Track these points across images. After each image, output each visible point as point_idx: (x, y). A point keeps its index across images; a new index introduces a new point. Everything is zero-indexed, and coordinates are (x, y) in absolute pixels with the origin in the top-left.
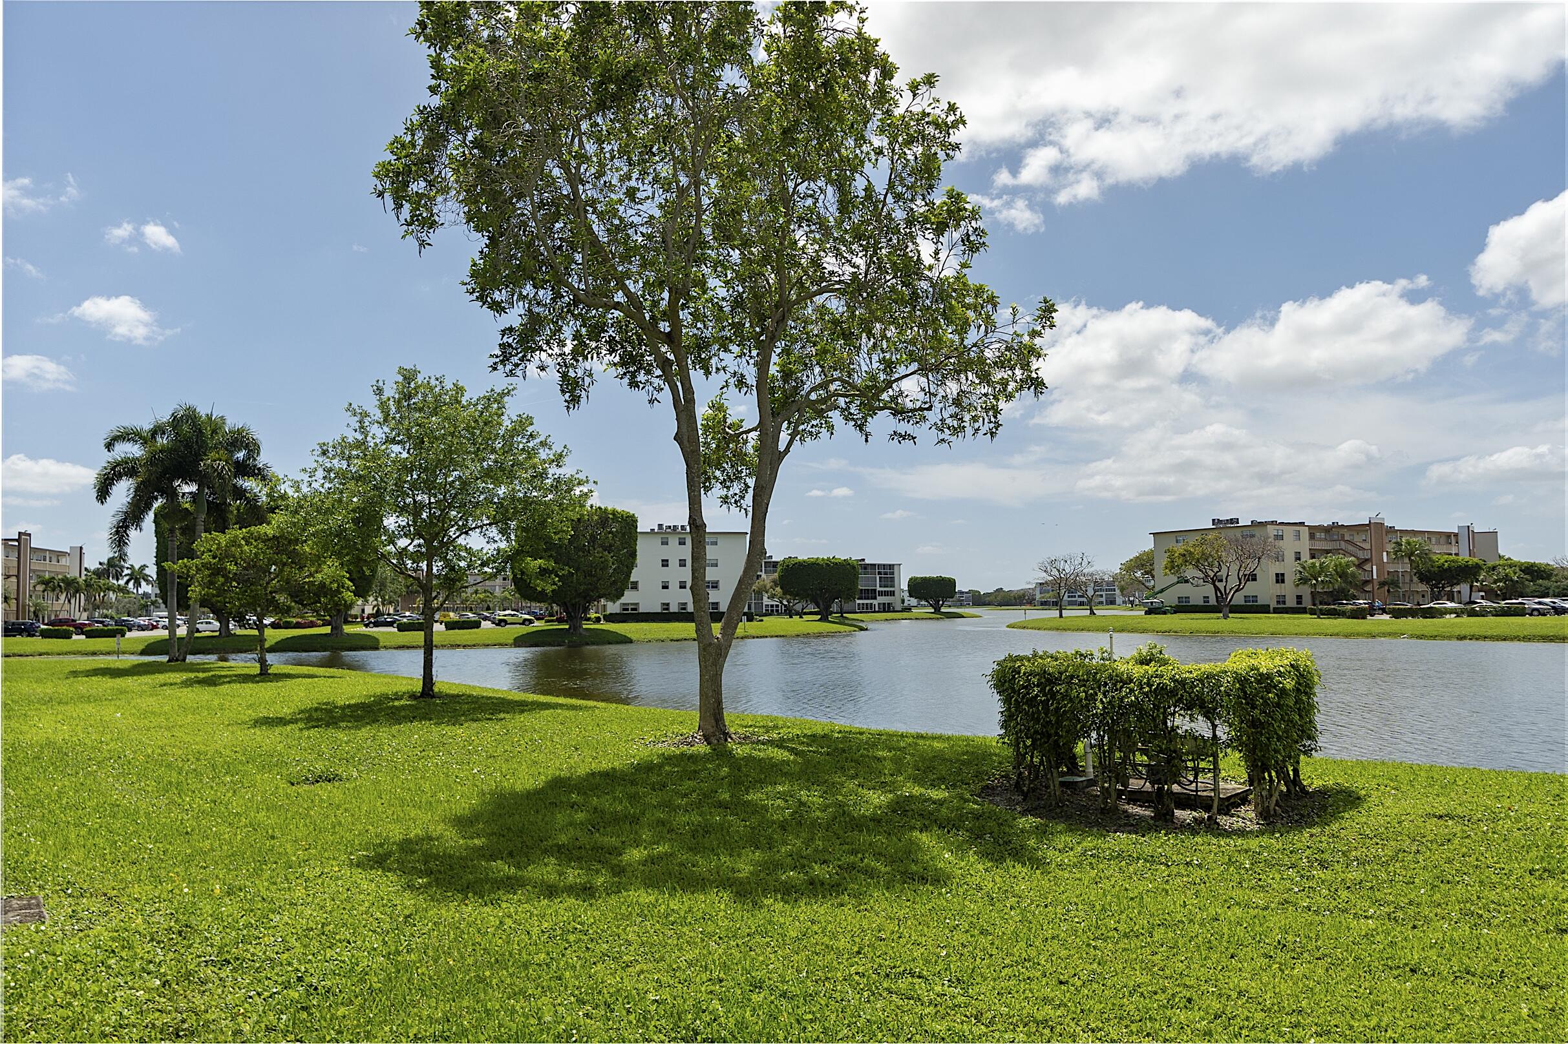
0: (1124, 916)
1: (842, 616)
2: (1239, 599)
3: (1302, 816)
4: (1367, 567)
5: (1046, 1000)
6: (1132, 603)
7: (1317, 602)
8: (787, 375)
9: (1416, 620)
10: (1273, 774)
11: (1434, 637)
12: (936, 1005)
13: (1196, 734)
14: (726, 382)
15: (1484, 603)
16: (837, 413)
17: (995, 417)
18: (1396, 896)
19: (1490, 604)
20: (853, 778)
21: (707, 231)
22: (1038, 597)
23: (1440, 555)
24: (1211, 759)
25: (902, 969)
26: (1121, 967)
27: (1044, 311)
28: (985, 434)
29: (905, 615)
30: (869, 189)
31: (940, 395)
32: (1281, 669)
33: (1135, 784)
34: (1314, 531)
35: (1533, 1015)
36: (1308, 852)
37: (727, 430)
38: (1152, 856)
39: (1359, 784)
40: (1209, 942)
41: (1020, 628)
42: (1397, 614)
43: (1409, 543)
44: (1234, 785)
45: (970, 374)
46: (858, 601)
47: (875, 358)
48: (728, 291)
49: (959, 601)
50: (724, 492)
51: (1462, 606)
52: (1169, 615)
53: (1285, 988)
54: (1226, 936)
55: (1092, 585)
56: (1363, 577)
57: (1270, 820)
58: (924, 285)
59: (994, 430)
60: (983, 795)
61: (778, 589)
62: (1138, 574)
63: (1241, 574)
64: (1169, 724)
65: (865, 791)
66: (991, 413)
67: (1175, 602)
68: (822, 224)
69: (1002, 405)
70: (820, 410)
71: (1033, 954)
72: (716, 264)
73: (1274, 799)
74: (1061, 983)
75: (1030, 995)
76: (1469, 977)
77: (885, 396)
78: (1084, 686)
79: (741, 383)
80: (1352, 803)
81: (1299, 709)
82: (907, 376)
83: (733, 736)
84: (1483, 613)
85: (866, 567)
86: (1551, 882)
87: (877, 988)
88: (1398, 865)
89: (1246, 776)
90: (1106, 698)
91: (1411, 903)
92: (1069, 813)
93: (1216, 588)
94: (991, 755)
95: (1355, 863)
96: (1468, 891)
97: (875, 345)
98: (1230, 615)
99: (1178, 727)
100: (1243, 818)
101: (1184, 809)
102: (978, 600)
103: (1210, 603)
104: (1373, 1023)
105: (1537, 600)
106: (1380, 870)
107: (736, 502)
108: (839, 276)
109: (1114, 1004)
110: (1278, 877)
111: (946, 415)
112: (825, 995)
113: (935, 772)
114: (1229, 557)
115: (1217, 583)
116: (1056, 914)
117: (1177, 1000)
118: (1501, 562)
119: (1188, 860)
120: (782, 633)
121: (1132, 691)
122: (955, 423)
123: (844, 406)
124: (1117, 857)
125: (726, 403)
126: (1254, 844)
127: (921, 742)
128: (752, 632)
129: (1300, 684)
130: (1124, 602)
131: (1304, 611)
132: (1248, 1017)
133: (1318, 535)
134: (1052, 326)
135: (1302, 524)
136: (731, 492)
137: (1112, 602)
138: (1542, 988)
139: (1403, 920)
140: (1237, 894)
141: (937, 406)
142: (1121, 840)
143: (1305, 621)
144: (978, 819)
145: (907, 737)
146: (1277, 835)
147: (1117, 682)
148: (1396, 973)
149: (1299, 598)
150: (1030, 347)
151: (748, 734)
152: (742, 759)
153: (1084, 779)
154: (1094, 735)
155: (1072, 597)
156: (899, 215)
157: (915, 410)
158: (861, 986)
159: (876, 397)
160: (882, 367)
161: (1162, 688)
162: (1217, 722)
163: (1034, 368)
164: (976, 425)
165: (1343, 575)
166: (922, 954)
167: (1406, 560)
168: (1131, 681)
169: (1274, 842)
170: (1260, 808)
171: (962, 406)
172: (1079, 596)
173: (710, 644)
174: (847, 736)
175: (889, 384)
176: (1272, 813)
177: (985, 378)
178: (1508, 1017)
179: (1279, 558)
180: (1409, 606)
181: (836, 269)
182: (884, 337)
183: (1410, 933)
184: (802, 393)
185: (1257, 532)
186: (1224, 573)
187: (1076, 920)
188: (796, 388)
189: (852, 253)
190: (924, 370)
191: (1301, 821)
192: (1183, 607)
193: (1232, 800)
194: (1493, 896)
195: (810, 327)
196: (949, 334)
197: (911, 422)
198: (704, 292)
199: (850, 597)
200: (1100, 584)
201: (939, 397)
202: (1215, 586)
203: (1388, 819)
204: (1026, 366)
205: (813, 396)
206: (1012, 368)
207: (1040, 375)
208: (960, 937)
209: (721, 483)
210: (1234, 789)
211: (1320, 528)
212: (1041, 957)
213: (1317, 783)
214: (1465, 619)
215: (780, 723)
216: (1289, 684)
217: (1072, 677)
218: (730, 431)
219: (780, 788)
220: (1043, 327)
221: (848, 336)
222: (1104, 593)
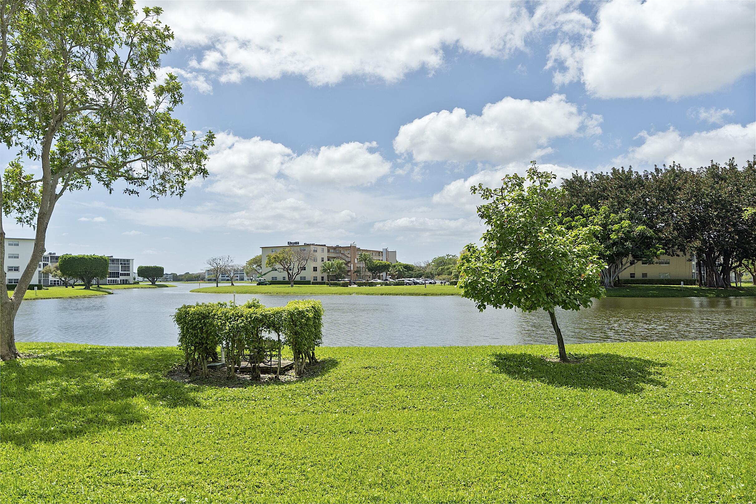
0: (233, 427)
1: (98, 286)
2: (298, 278)
3: (315, 372)
4: (349, 265)
5: (191, 473)
6: (251, 280)
7: (330, 280)
8: (63, 152)
9: (366, 287)
10: (304, 355)
11: (372, 294)
12: (132, 486)
13: (271, 339)
14: (21, 151)
15: (391, 280)
16: (94, 176)
17: (183, 187)
18: (347, 403)
19: (393, 280)
20: (95, 373)
21: (11, 62)
22: (207, 277)
23: (376, 260)
24: (277, 350)
25: (115, 470)
26: (229, 451)
27: (209, 137)
28: (177, 195)
29: (136, 286)
30: (116, 58)
31: (153, 172)
32: (308, 309)
33: (244, 364)
34: (329, 248)
35: (391, 443)
36: (315, 387)
37: (22, 179)
38: (249, 397)
39: (337, 357)
40: (270, 433)
41: (196, 292)
42: (360, 285)
43: (365, 255)
44: (288, 361)
45: (170, 163)
46: (108, 279)
47: (117, 149)
48: (25, 99)
49: (166, 278)
50: (19, 215)
51: (383, 281)
52: (268, 286)
53: (300, 449)
54: (278, 429)
55: (233, 271)
56: (347, 269)
57: (301, 375)
58: (147, 115)
59: (182, 193)
60: (168, 376)
61: (59, 272)
62: (255, 266)
63: (299, 267)
64: (260, 335)
65: (102, 379)
66: (180, 185)
67: (270, 280)
68: (87, 72)
69: (186, 181)
70: (83, 173)
71: (186, 451)
72: (16, 82)
73: (303, 366)
74: (200, 463)
75: (183, 472)
76: (371, 432)
77: (122, 170)
78: (221, 319)
79: (31, 153)
80: (334, 365)
81: (315, 326)
82: (135, 160)
83: (21, 355)
84: (390, 285)
85: (113, 260)
86: (402, 390)
87: (99, 482)
88: (349, 389)
89: (293, 357)
90: (230, 324)
91: (352, 405)
92: (211, 381)
93: (289, 273)
94: (174, 355)
95: (333, 391)
96: (373, 397)
97: (117, 142)
98: (294, 285)
99: (263, 337)
100: (290, 376)
101: (265, 374)
102: (176, 278)
103: (286, 280)
104: (334, 457)
105: (408, 279)
106: (342, 392)
107: (27, 221)
108: (96, 101)
109: (224, 469)
110: (302, 400)
111: (156, 183)
112: (67, 492)
113: (143, 366)
114: (294, 259)
115: (289, 271)
116: (200, 430)
117: (253, 462)
118: (397, 264)
119: (265, 397)
120: (60, 296)
121: (243, 320)
122: (161, 188)
123: (98, 173)
124: (232, 399)
125: (22, 164)
126: (293, 387)
127: (137, 351)
128: (41, 296)
129: (315, 315)
130: (248, 279)
131: (324, 283)
132: (284, 464)
133: (331, 250)
134: (213, 145)
135: (325, 245)
136: (24, 215)
137: (242, 279)
138: (395, 432)
139: (349, 412)
140: (284, 410)
141: (151, 178)
142: (236, 391)
143: (324, 288)
144: (164, 388)
145: (129, 349)
146: (303, 382)
147: (236, 316)
148: (344, 434)
149: (323, 278)
150: (201, 153)
151: (31, 353)
152: (26, 368)
153: (220, 364)
154: (224, 342)
155: (223, 277)
156: (133, 76)
157: (139, 178)
158: (90, 483)
159: (117, 170)
160: (121, 154)
161: (256, 319)
162: (280, 333)
163: (203, 163)
164: (173, 190)
165: (340, 268)
166: (127, 461)
167: (364, 262)
168: (242, 316)
169: (302, 385)
170: (297, 371)
171: (165, 180)
172: (227, 277)
173: (6, 303)
174: (93, 352)
175: (125, 164)
176: (302, 372)
177: (178, 166)
178: (383, 445)
179: (315, 260)
180: (364, 281)
181: (95, 98)
182: (122, 138)
183: (351, 417)
184: (72, 163)
185: (307, 248)
186: (292, 266)
187: (210, 432)
188: (68, 161)
189: (105, 90)
190: (145, 158)
191: (314, 374)
192: (274, 282)
193: (286, 368)
194: (382, 398)
195: (78, 127)
196: (159, 142)
197: (136, 185)
198: (7, 97)
199: (103, 276)
200: (237, 271)
201: (153, 174)
202: (288, 273)
203: (347, 370)
204: (199, 162)
205: (79, 166)
206: (192, 163)
207: (206, 168)
208: (150, 448)
209: (17, 210)
210: (287, 363)
211: (332, 248)
212: (191, 452)
213: (322, 358)
214: (384, 286)
215: (54, 346)
216: (311, 315)
217: (215, 315)
218: (24, 180)
219: (49, 382)
220: (208, 144)
221: (100, 135)
222: (238, 275)
